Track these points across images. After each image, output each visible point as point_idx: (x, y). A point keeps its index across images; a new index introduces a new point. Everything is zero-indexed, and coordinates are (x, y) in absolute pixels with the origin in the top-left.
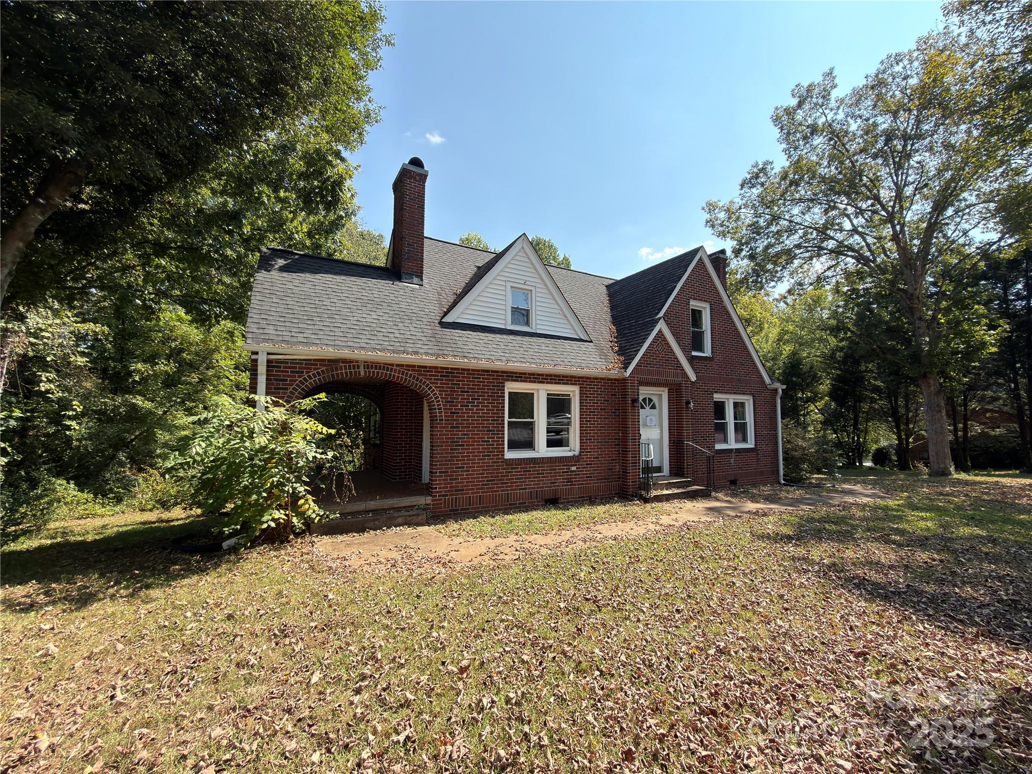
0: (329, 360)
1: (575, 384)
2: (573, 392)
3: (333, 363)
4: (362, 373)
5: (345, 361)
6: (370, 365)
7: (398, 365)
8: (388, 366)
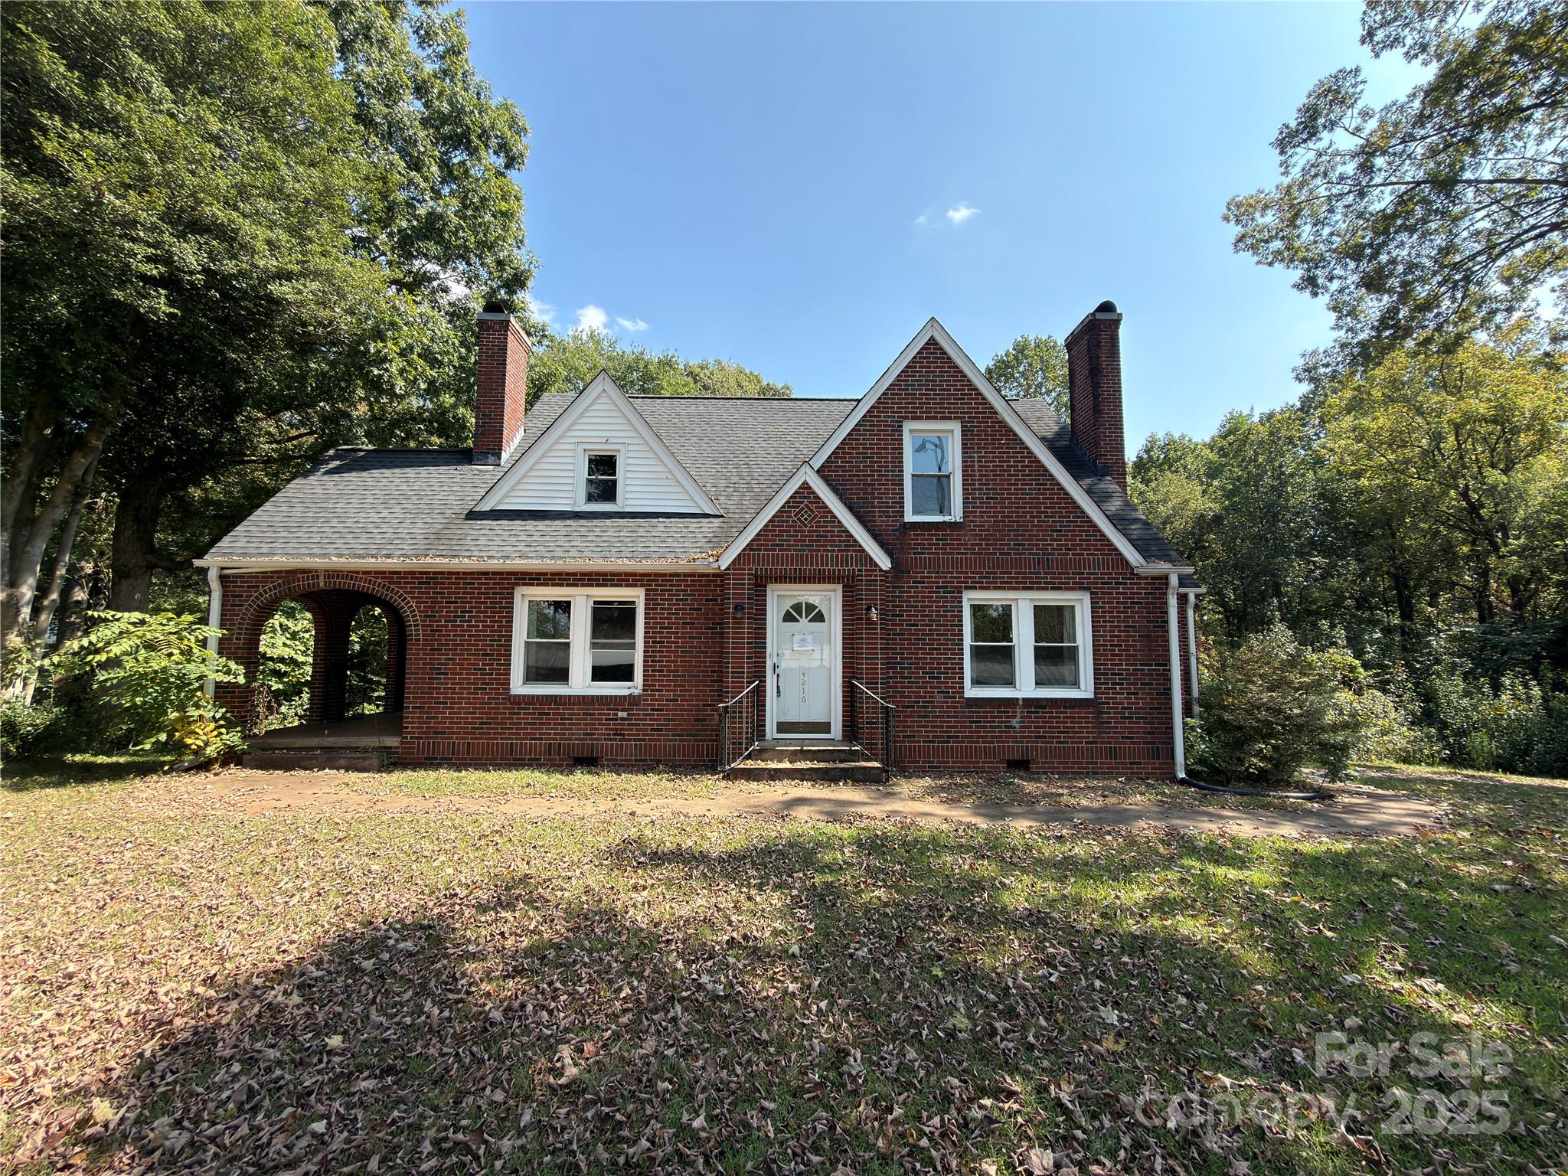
0: (287, 572)
1: (635, 586)
2: (636, 595)
3: (291, 574)
4: (322, 584)
5: (304, 571)
6: (331, 574)
7: (364, 573)
8: (353, 574)
